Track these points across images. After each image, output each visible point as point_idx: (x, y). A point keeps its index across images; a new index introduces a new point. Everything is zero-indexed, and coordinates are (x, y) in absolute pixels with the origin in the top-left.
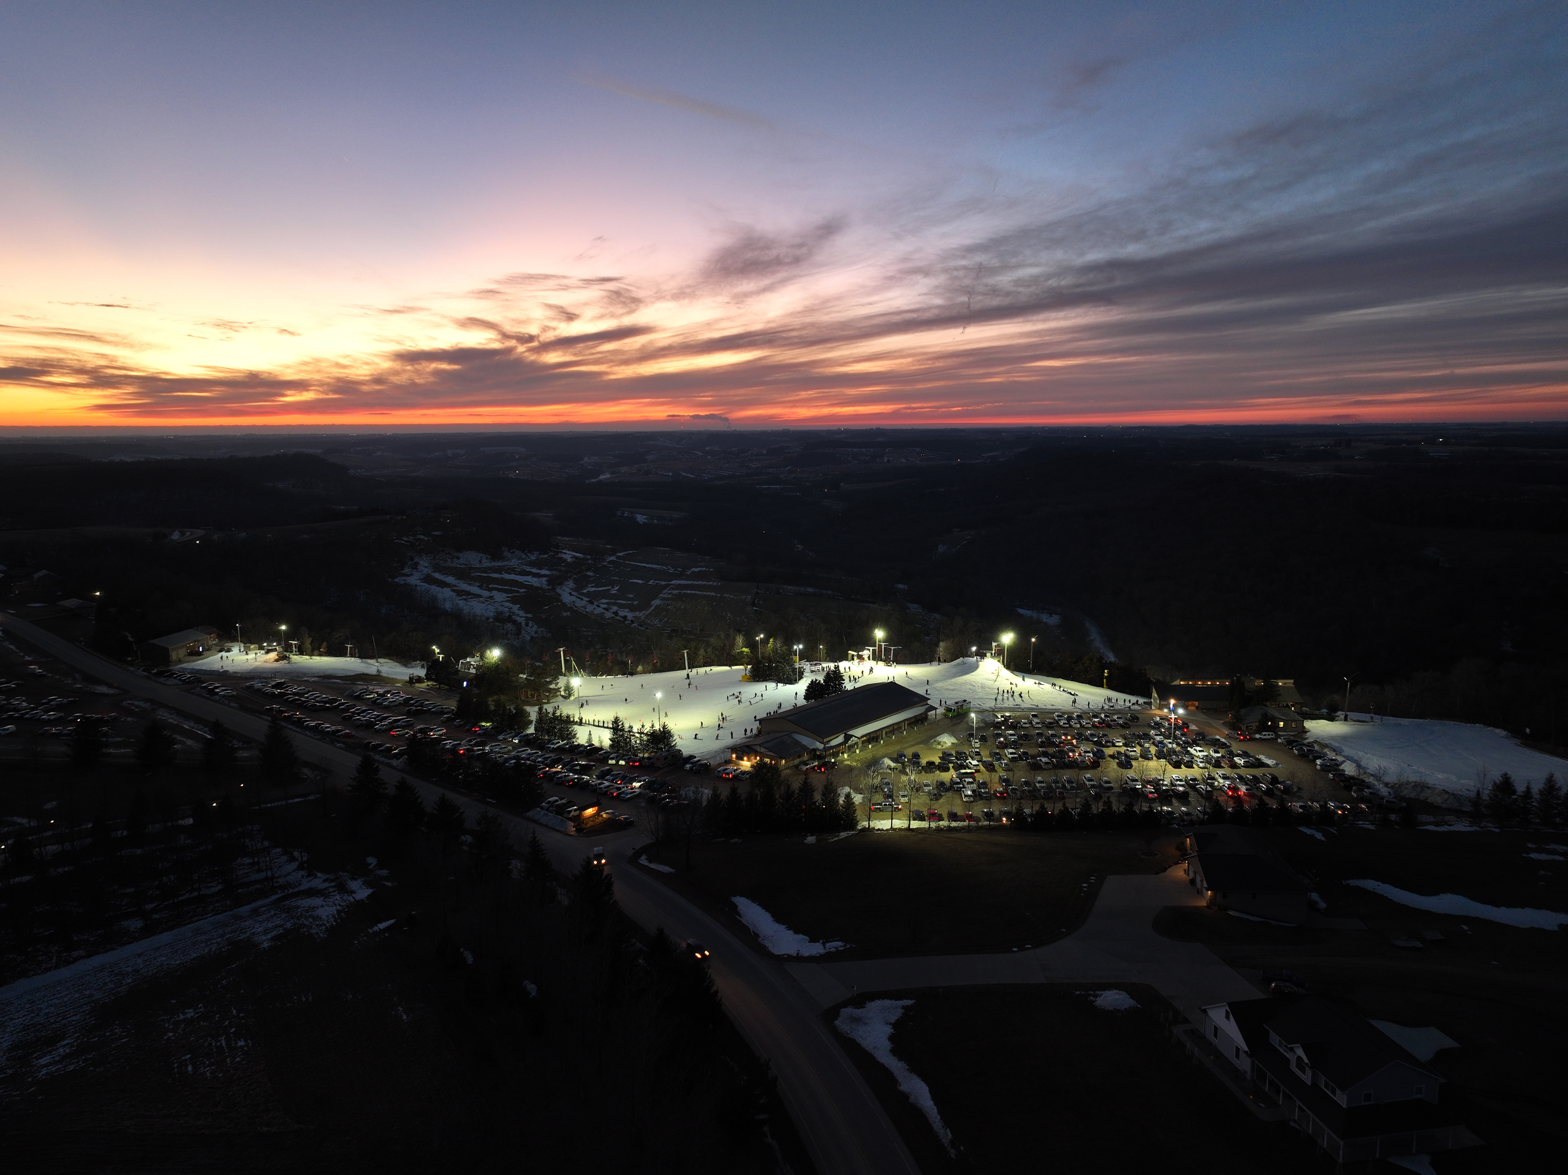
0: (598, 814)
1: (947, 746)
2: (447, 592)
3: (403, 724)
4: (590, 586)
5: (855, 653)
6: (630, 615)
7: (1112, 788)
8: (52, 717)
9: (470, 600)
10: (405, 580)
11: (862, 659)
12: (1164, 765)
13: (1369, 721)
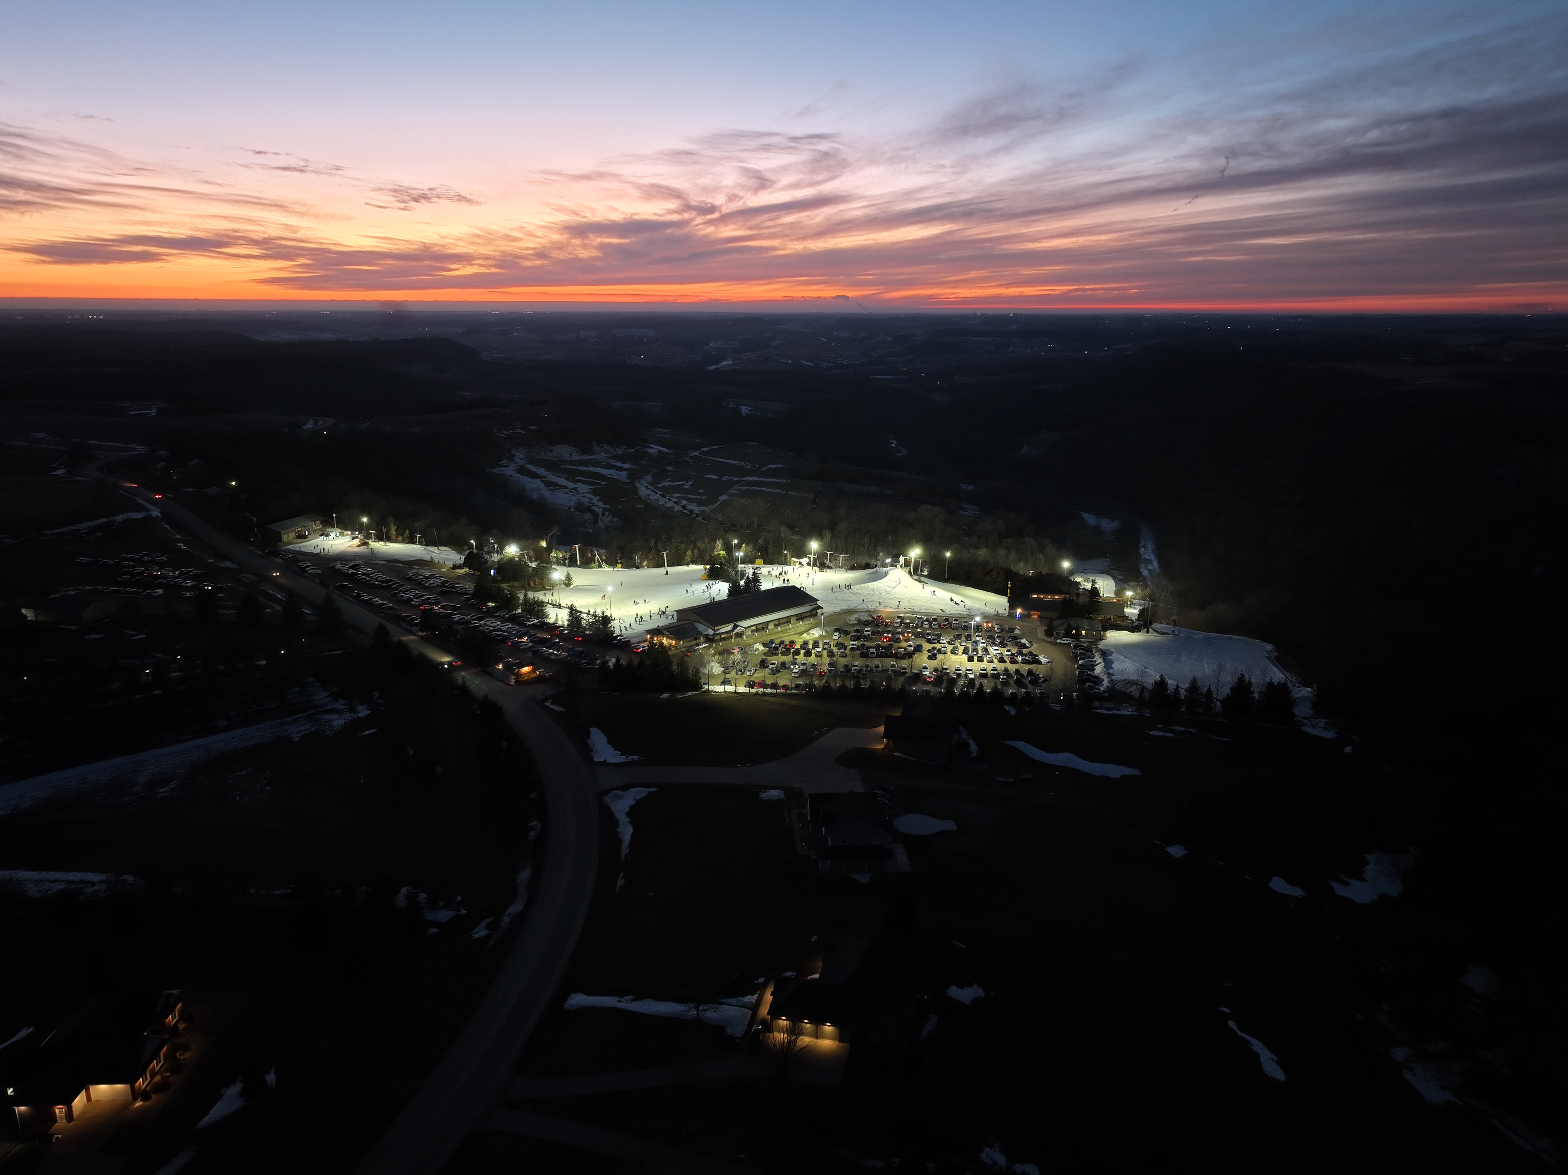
0: (534, 671)
2: (537, 483)
3: (433, 601)
4: (667, 480)
5: (796, 560)
6: (696, 509)
8: (188, 585)
9: (556, 491)
10: (501, 470)
11: (801, 566)
12: (963, 659)
13: (1170, 634)
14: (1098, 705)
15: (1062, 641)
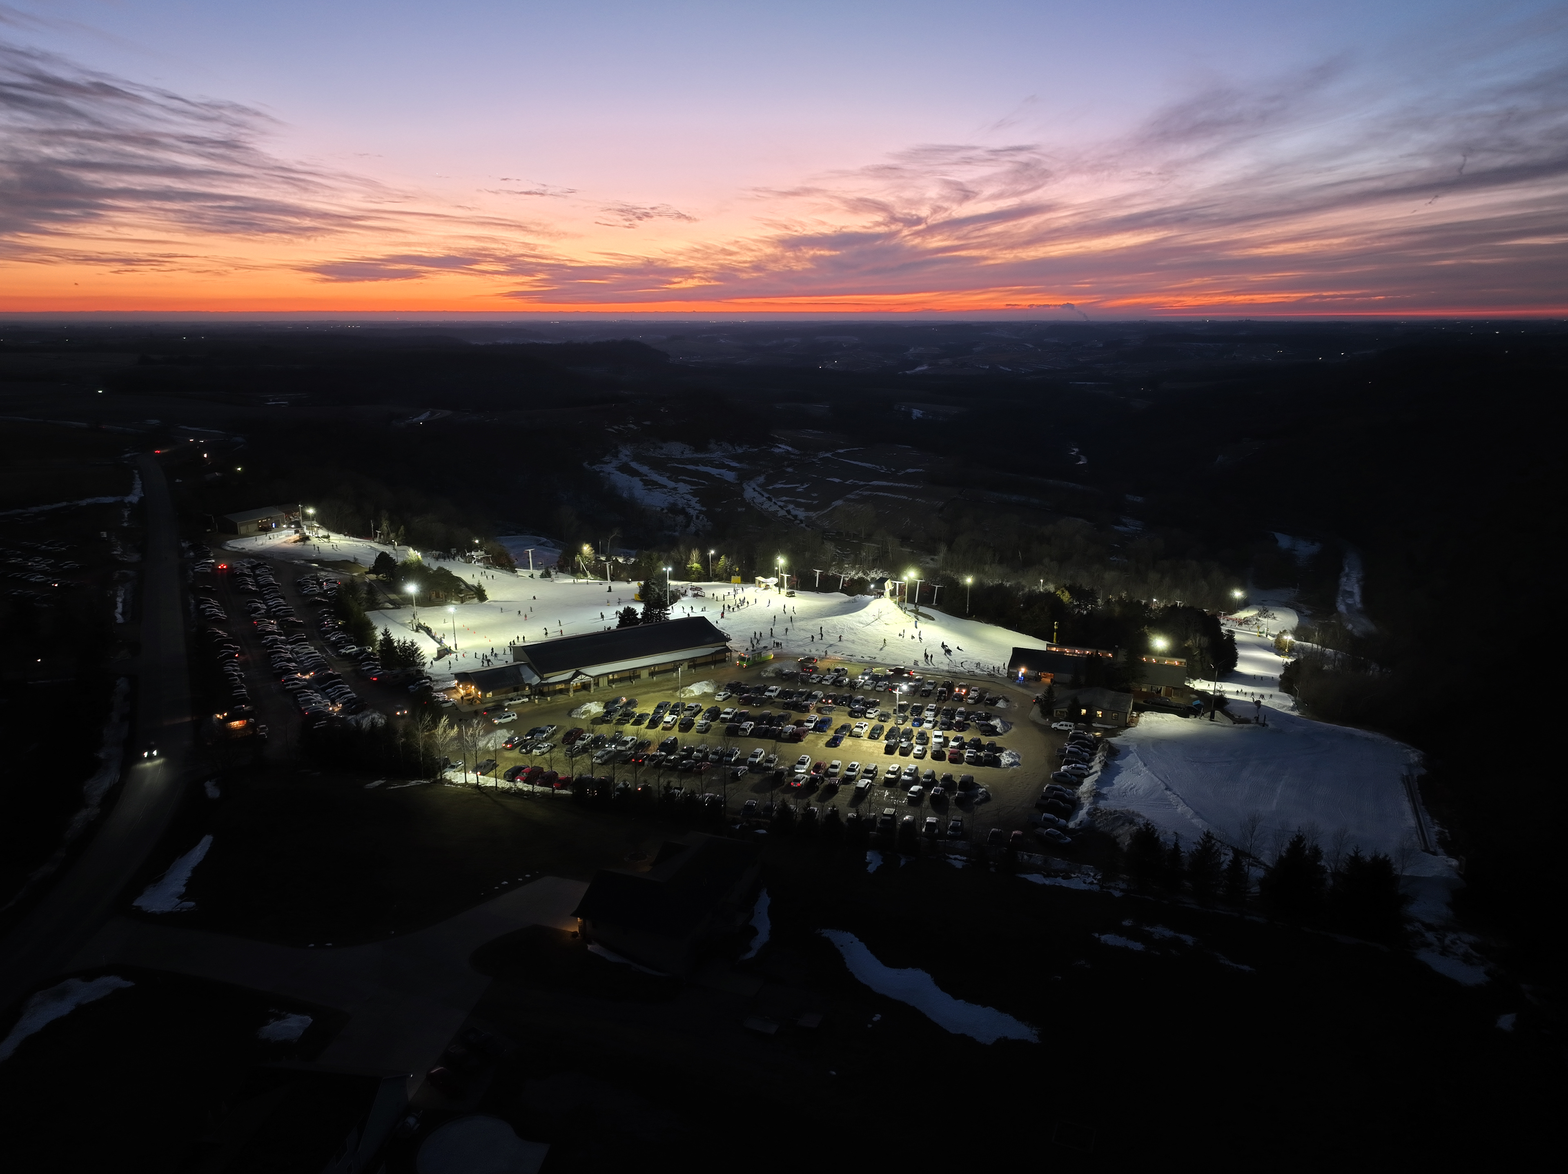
1: (693, 695)
4: (780, 482)
5: (759, 580)
7: (770, 768)
9: (653, 490)
10: (602, 467)
11: (767, 587)
12: (879, 748)
13: (1252, 722)
14: (1039, 863)
15: (1060, 726)
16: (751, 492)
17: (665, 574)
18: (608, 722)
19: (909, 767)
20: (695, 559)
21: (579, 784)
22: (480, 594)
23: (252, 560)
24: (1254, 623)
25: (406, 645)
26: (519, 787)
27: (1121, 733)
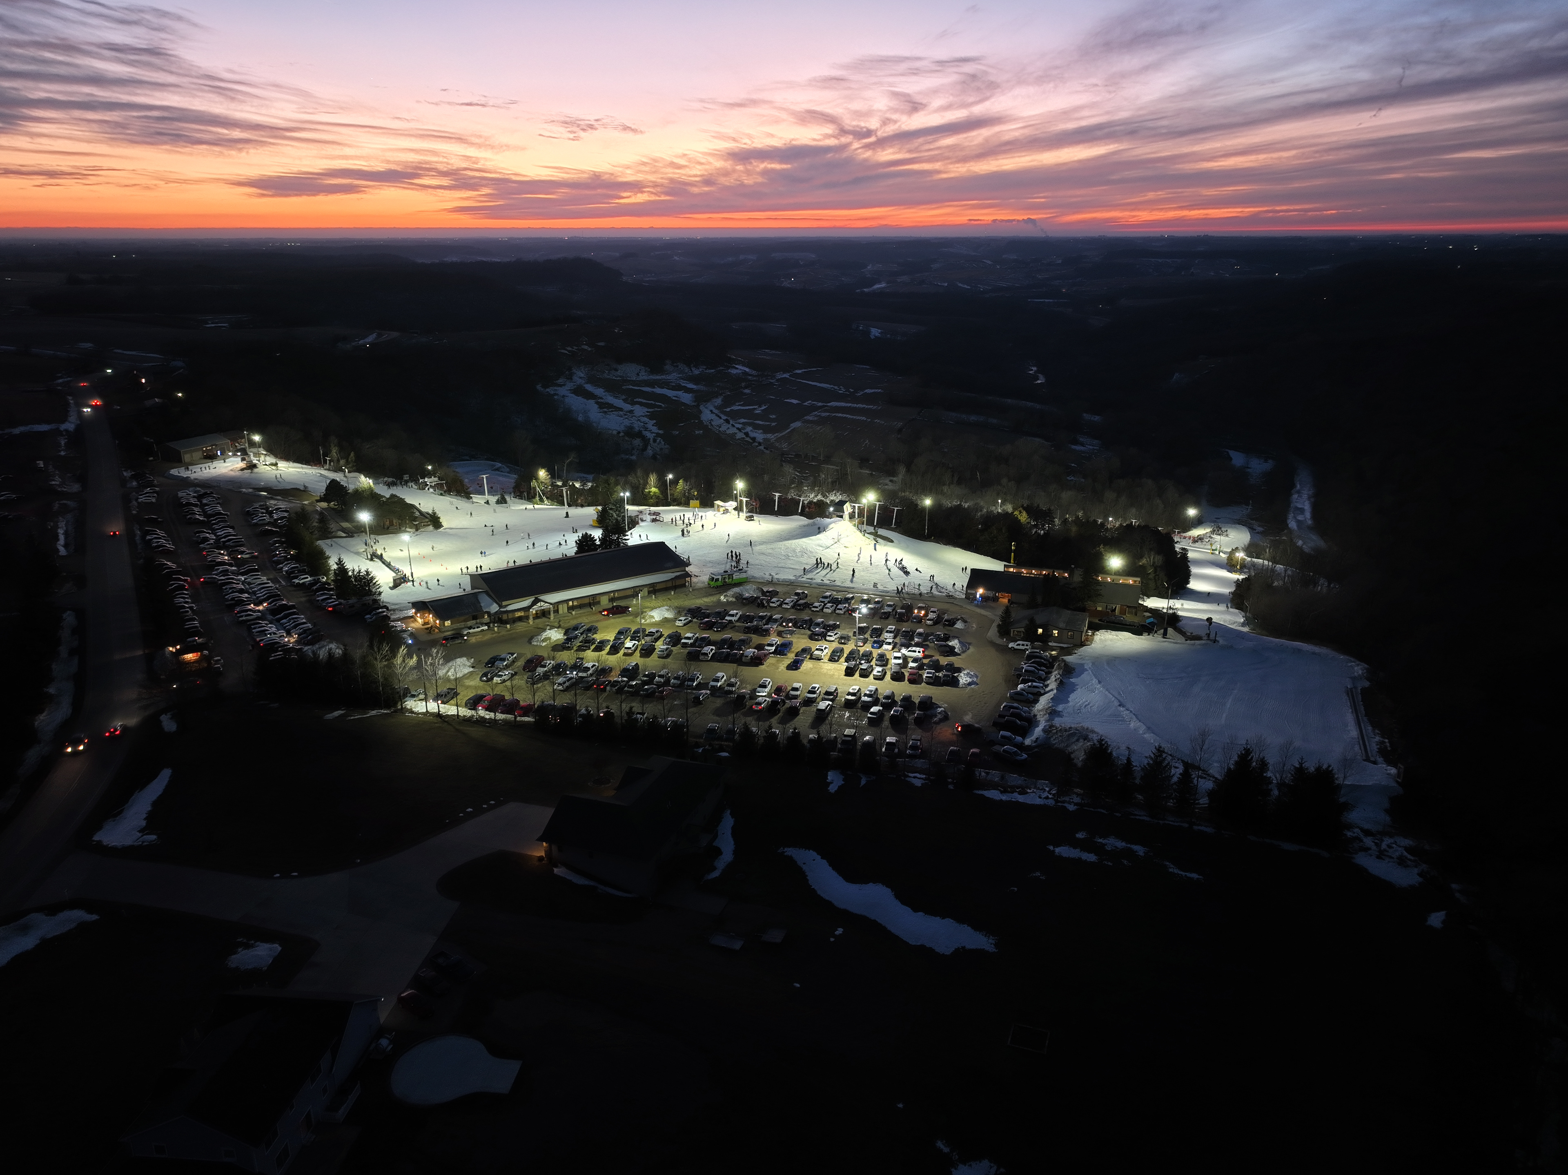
0: (201, 660)
1: (654, 620)
2: (590, 405)
4: (737, 404)
5: (718, 504)
6: (759, 436)
7: (731, 692)
9: (609, 413)
11: (726, 511)
12: (839, 670)
13: (1204, 638)
14: (996, 779)
15: (1017, 645)
16: (708, 414)
17: (622, 499)
18: (569, 649)
19: (869, 689)
20: (653, 484)
21: (542, 711)
22: (435, 521)
23: (198, 489)
24: (1207, 540)
25: (361, 574)
26: (481, 715)
27: (1076, 651)
